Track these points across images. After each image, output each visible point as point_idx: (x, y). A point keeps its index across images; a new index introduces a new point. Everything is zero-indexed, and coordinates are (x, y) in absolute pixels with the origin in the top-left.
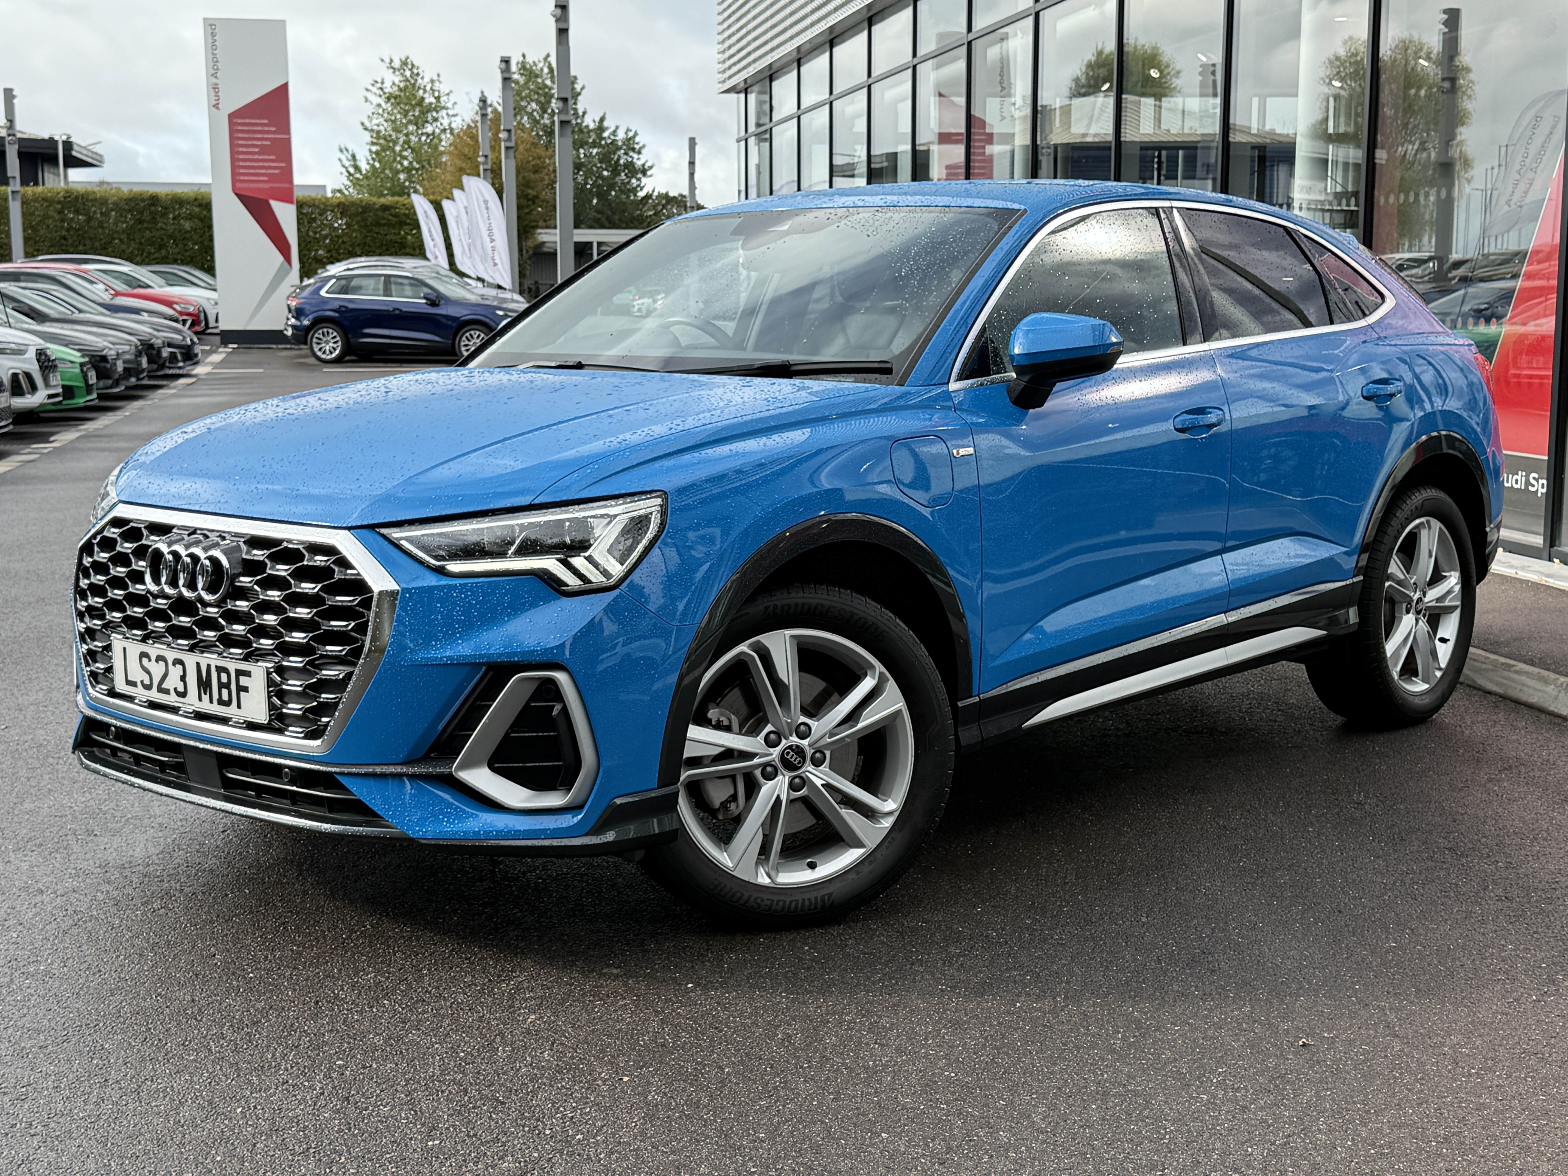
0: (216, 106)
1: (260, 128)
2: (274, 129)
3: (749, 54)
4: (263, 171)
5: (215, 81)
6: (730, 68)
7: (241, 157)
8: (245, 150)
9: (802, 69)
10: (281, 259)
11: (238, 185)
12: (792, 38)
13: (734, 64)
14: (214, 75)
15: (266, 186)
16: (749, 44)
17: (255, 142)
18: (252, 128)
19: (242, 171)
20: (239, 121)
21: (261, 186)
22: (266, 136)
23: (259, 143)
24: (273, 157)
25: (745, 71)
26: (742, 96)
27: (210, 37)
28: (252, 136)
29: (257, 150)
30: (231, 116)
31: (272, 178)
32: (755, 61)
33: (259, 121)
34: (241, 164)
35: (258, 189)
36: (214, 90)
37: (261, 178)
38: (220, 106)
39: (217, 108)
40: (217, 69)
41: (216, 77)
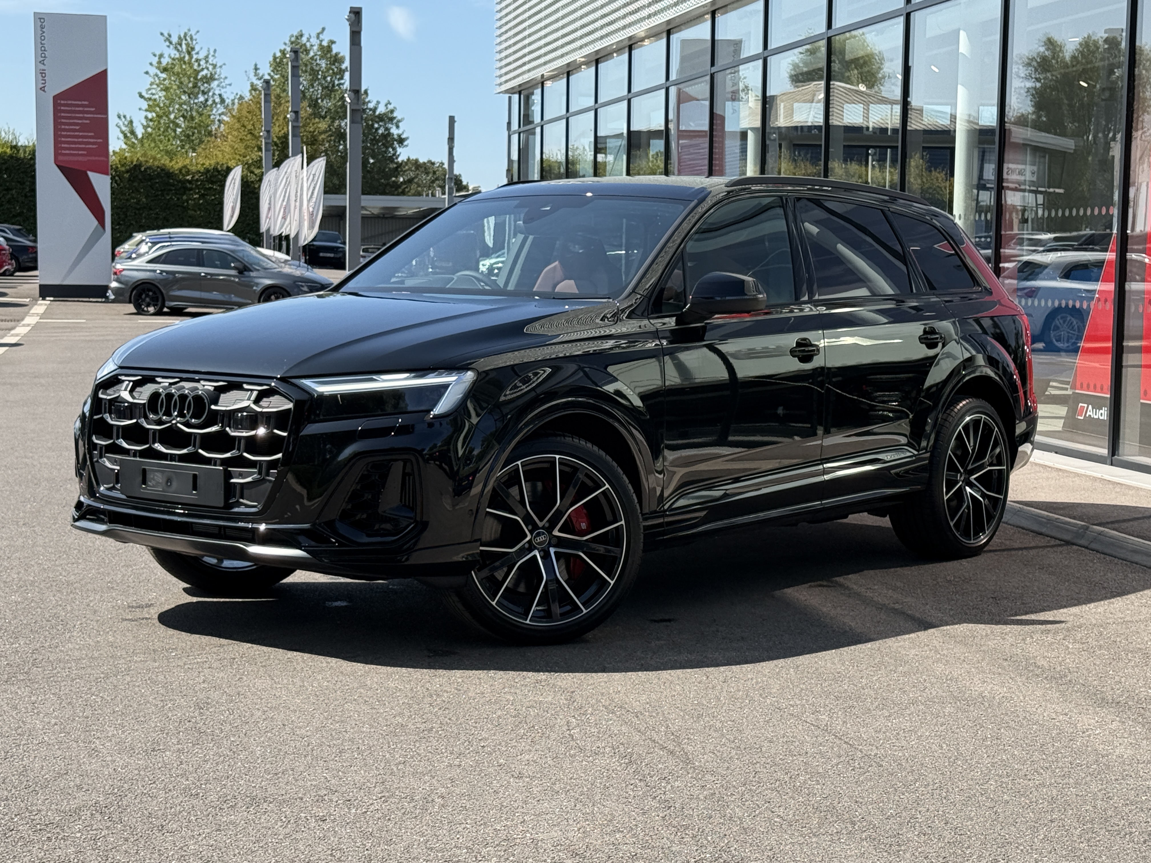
1: (81, 109)
2: (93, 109)
4: (83, 146)
6: (506, 73)
8: (67, 127)
9: (571, 78)
10: (96, 222)
12: (562, 56)
13: (511, 71)
14: (42, 62)
15: (85, 159)
16: (524, 56)
17: (76, 121)
18: (73, 109)
19: (63, 146)
20: (62, 102)
21: (80, 159)
22: (86, 115)
23: (80, 121)
24: (92, 134)
25: (520, 78)
26: (517, 96)
27: (39, 28)
28: (73, 115)
29: (77, 128)
30: (56, 98)
31: (90, 152)
33: (80, 103)
34: (63, 139)
35: (77, 161)
36: (41, 74)
37: (80, 152)
38: (46, 89)
39: (44, 91)
40: (45, 57)
41: (43, 64)
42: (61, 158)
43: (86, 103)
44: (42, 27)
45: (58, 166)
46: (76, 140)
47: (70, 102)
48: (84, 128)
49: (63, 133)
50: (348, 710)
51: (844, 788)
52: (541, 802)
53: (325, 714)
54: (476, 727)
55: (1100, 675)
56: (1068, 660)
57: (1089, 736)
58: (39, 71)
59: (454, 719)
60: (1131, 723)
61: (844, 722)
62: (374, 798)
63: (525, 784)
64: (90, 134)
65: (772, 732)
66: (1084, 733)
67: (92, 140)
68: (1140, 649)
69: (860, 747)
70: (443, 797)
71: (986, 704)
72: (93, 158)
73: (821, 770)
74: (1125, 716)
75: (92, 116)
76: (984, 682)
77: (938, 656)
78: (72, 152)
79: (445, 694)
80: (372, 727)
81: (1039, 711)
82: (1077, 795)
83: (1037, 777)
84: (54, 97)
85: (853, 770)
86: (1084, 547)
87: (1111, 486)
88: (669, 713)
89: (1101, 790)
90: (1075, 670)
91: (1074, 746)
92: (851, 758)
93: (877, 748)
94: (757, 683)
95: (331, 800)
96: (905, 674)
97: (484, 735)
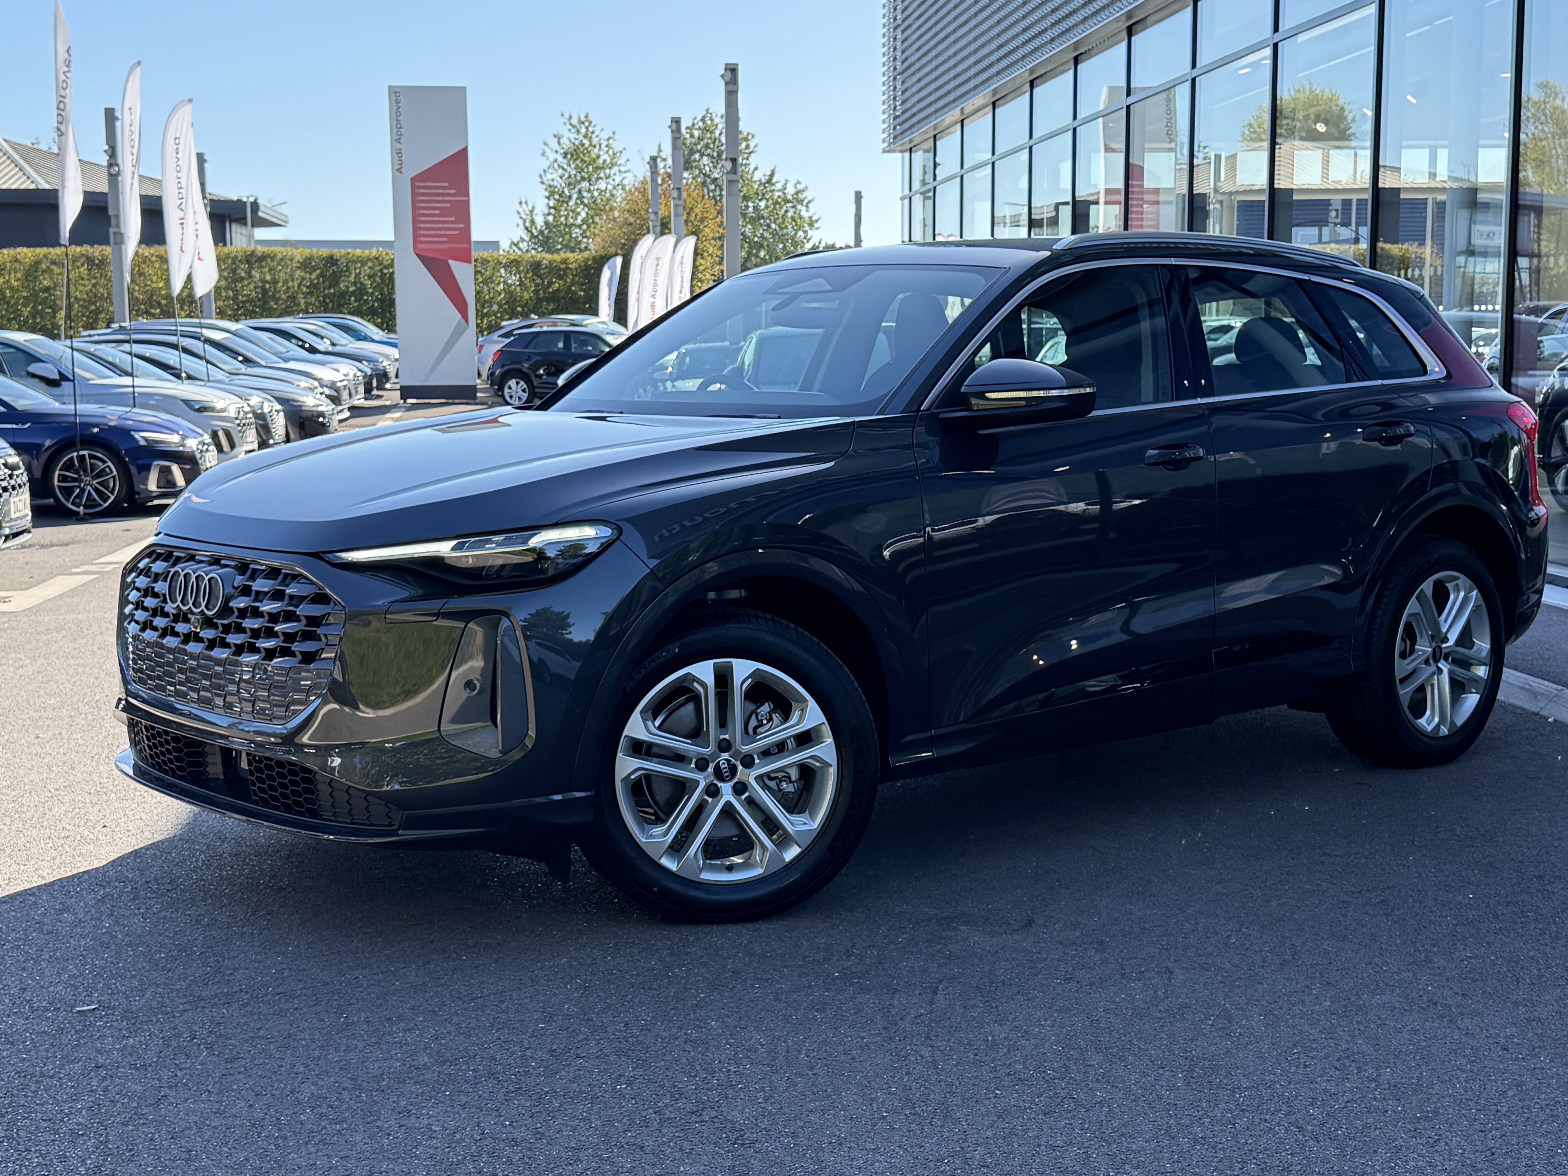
0: (399, 170)
1: (440, 191)
2: (453, 191)
4: (443, 232)
6: (895, 128)
8: (426, 212)
9: (965, 128)
10: (459, 316)
13: (899, 125)
14: (398, 141)
15: (446, 246)
16: (913, 106)
17: (435, 205)
18: (433, 191)
19: (422, 232)
20: (421, 184)
21: (441, 246)
22: (446, 198)
23: (440, 205)
24: (453, 219)
25: (909, 132)
26: (907, 155)
27: (394, 104)
28: (433, 198)
29: (437, 212)
31: (451, 239)
32: (919, 122)
33: (439, 185)
34: (422, 225)
35: (437, 250)
36: (398, 154)
37: (440, 239)
38: (403, 170)
39: (401, 172)
40: (401, 135)
41: (400, 143)
42: (420, 246)
43: (446, 184)
44: (397, 102)
45: (418, 255)
46: (436, 226)
47: (429, 184)
48: (444, 212)
49: (422, 218)
58: (394, 152)
64: (450, 219)
67: (454, 226)
72: (455, 246)
75: (450, 198)
78: (432, 239)
84: (412, 179)
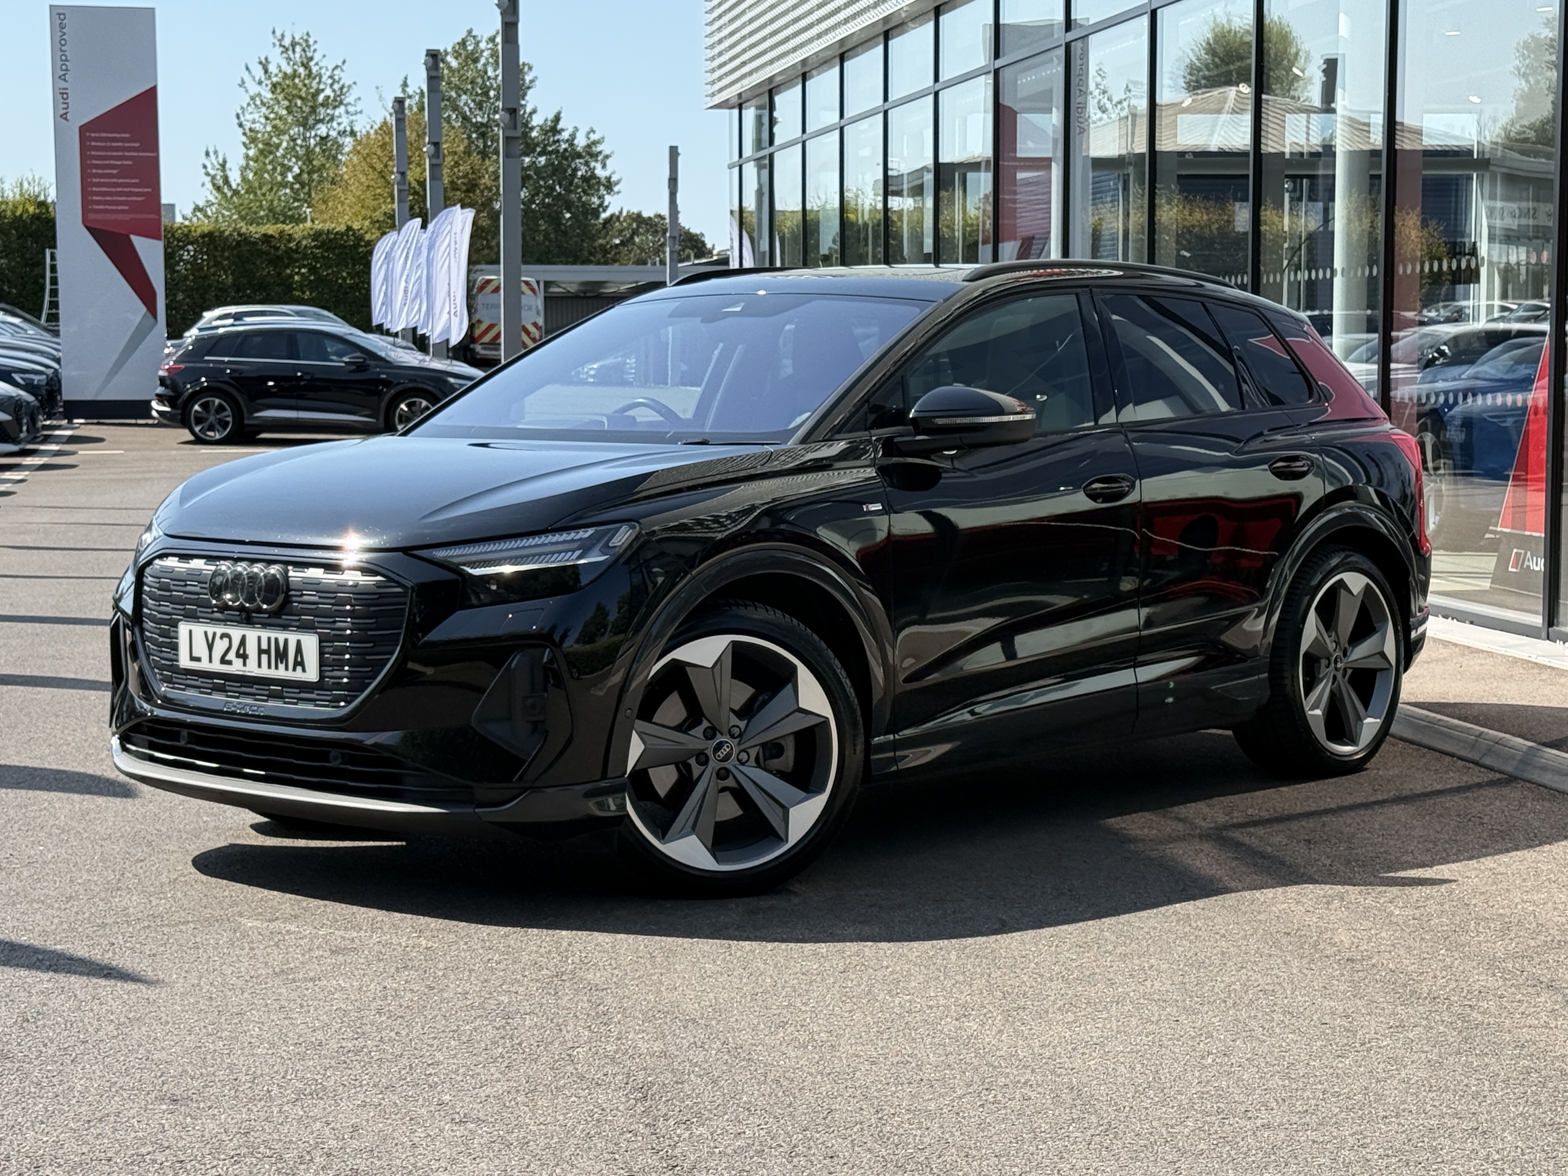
0: (64, 116)
1: (120, 144)
2: (137, 145)
3: (744, 64)
4: (124, 198)
5: (63, 84)
6: (720, 79)
7: (97, 180)
8: (100, 171)
9: (807, 83)
10: (144, 309)
11: (92, 216)
12: (795, 49)
13: (726, 74)
14: (63, 78)
15: (127, 217)
16: (744, 51)
17: (113, 162)
18: (109, 144)
19: (95, 198)
20: (93, 135)
21: (120, 217)
22: (127, 154)
23: (119, 163)
24: (137, 181)
25: (738, 85)
26: (736, 112)
27: (58, 29)
28: (109, 153)
29: (115, 172)
30: (83, 129)
31: (134, 207)
32: (751, 73)
33: (118, 135)
34: (94, 189)
35: (116, 221)
36: (62, 96)
37: (120, 208)
38: (69, 116)
39: (66, 119)
40: (66, 70)
41: (65, 80)
43: (127, 135)
44: (62, 27)
45: (89, 229)
46: (113, 190)
47: (104, 135)
48: (124, 172)
49: (94, 180)
50: (248, 1020)
51: (958, 1134)
52: (478, 1160)
53: (210, 1028)
54: (431, 1046)
55: (1426, 956)
56: (1383, 934)
57: (1369, 1050)
58: (58, 91)
59: (404, 1033)
60: (1442, 1029)
61: (1000, 1031)
62: (222, 1157)
63: (466, 1133)
64: (133, 181)
65: (882, 1048)
66: (1362, 1044)
67: (137, 190)
68: (1501, 915)
69: (1008, 1070)
70: (329, 1155)
71: (1230, 1002)
72: (139, 216)
73: (932, 1106)
74: (1438, 1018)
75: (135, 154)
76: (1242, 968)
77: (1187, 929)
78: (107, 207)
79: (409, 995)
80: (272, 1045)
81: (1307, 1013)
82: (1314, 1142)
83: (1263, 1113)
84: (80, 127)
85: (982, 1106)
86: (1473, 763)
87: (1536, 671)
88: (737, 1020)
89: (1355, 1133)
90: (1388, 949)
91: (1340, 1065)
92: (987, 1086)
93: (1033, 1071)
94: (892, 973)
95: (154, 1161)
96: (1124, 957)
97: (439, 1056)
